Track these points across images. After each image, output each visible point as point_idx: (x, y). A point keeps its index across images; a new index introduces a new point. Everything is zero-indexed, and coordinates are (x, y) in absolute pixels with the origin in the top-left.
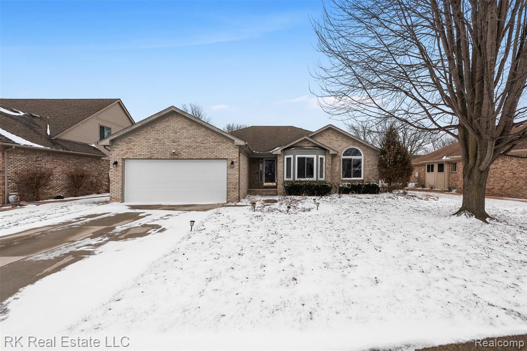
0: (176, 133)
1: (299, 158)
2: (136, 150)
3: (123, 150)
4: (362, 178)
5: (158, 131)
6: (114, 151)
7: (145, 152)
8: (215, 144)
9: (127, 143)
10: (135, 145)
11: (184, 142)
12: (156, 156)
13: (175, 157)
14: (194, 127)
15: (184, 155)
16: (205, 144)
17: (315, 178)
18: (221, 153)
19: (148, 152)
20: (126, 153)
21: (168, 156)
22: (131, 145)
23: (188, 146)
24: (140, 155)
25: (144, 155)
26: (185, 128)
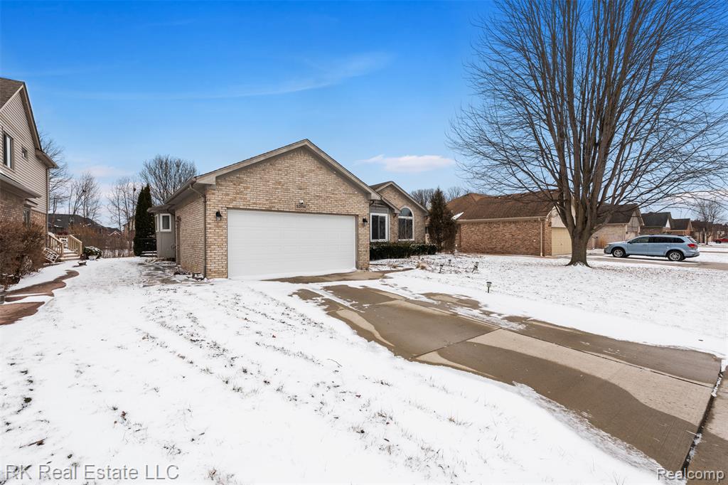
0: (303, 177)
1: (373, 216)
2: (249, 195)
3: (228, 195)
4: (413, 240)
5: (279, 170)
6: (213, 194)
7: (263, 201)
8: (346, 196)
9: (234, 184)
10: (248, 188)
11: (314, 190)
12: (277, 207)
13: (301, 209)
14: (324, 171)
15: (313, 208)
16: (336, 194)
17: (386, 240)
18: (352, 208)
19: (267, 200)
20: (234, 199)
21: (293, 207)
22: (241, 187)
23: (318, 196)
24: (254, 203)
25: (260, 204)
26: (314, 170)
